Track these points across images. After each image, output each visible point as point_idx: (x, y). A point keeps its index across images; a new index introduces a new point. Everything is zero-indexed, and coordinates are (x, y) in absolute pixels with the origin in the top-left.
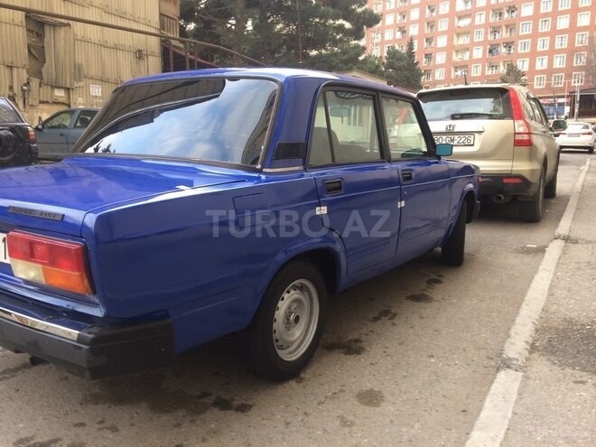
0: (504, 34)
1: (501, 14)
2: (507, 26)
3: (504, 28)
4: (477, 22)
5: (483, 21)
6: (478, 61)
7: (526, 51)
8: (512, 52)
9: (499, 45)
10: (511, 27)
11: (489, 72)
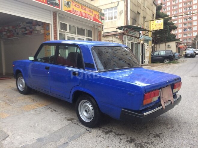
0: (188, 25)
1: (186, 19)
2: (189, 23)
3: (188, 23)
4: (179, 22)
5: (181, 22)
6: (180, 33)
7: (196, 30)
8: (191, 30)
9: (186, 28)
10: (190, 23)
11: (184, 36)
